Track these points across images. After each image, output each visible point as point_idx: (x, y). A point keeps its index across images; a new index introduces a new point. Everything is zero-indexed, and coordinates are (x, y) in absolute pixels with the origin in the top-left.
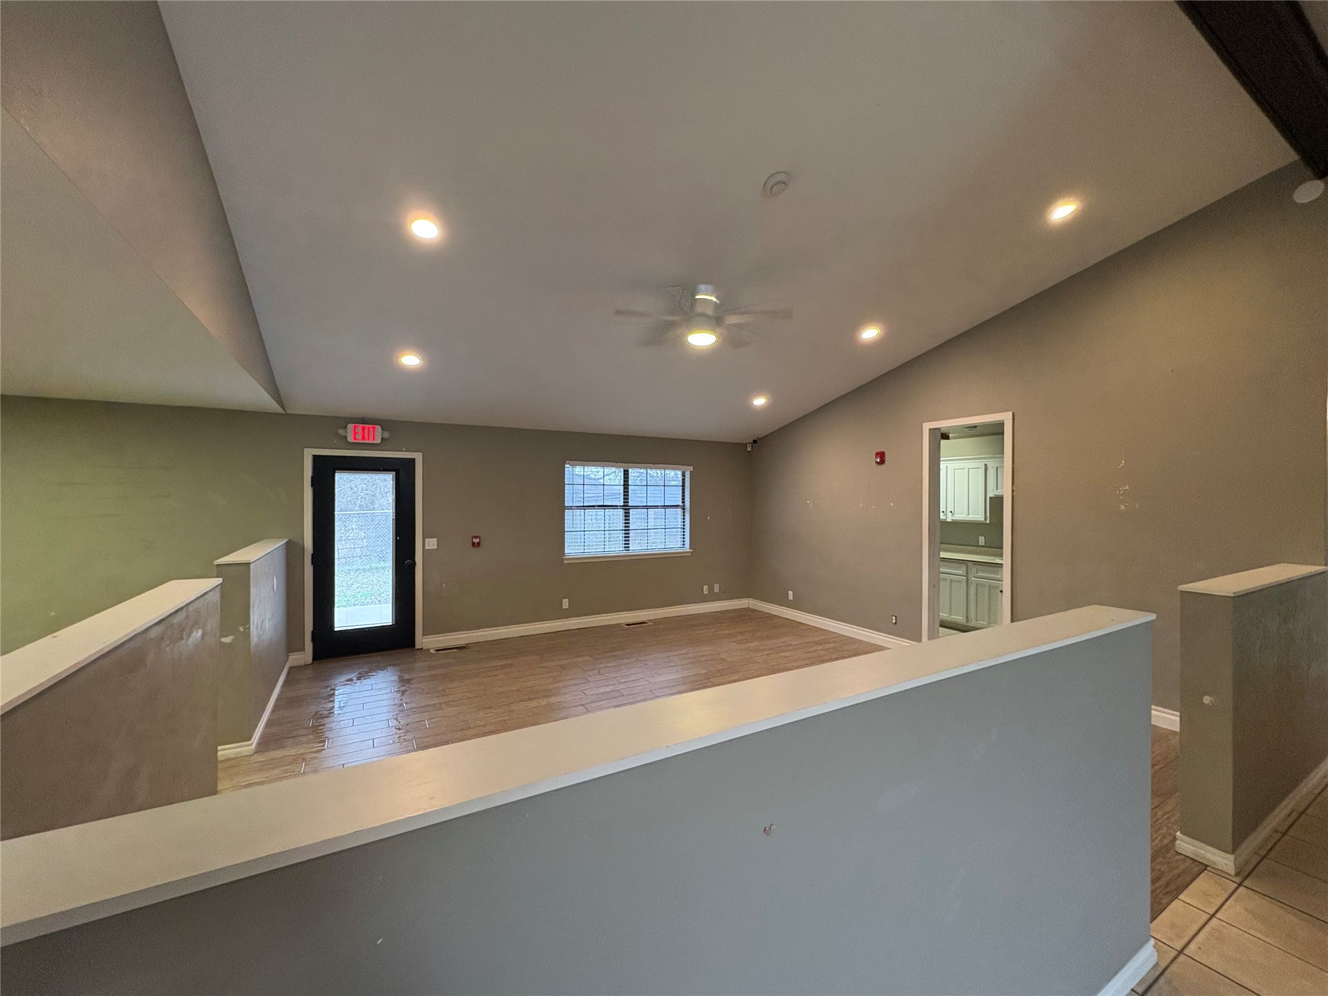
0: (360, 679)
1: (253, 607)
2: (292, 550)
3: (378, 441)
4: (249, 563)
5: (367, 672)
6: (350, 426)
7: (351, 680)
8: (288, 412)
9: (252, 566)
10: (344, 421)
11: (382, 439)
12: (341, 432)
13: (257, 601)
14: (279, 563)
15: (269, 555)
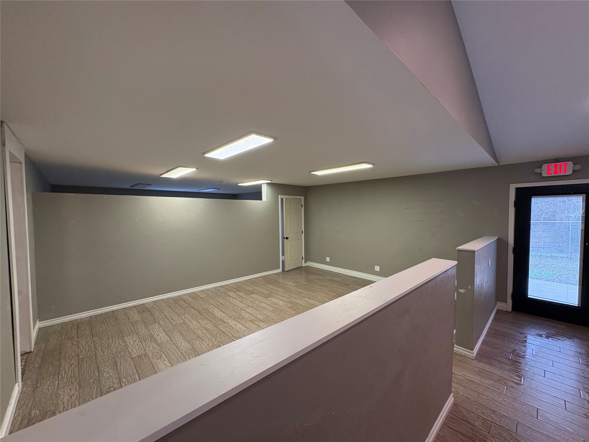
0: (548, 338)
1: (477, 276)
2: (501, 244)
3: (569, 172)
4: (475, 251)
5: (554, 335)
6: (545, 166)
7: (541, 336)
8: (500, 164)
9: (476, 253)
10: (539, 164)
11: (573, 171)
12: (537, 171)
13: (479, 273)
14: (492, 252)
15: (486, 246)
